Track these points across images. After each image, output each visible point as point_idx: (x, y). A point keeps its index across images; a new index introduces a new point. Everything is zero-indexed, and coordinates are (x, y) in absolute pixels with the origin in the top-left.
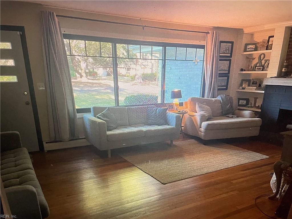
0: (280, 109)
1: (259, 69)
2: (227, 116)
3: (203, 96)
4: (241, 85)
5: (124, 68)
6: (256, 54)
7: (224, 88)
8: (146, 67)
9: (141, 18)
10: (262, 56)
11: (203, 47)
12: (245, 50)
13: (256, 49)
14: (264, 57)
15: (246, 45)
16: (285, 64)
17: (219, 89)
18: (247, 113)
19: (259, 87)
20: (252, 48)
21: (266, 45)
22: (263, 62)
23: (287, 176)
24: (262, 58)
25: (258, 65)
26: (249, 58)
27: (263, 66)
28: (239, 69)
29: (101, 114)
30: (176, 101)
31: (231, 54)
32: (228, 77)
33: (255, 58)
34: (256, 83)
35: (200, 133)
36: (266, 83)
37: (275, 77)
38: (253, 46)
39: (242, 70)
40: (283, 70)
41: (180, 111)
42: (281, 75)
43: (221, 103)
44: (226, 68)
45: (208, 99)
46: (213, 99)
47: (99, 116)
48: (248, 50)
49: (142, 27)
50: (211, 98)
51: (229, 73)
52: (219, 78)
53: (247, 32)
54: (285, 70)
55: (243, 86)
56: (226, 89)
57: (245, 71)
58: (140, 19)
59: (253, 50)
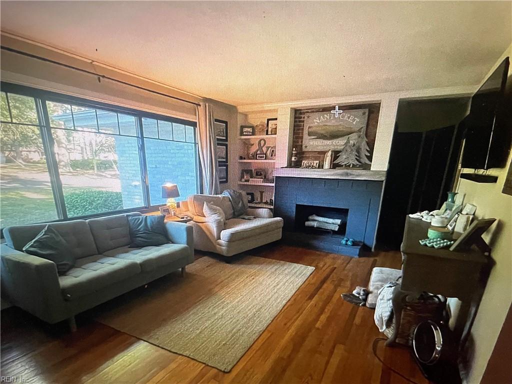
0: (297, 205)
1: (261, 157)
2: (241, 217)
3: (202, 192)
4: (242, 177)
5: (35, 152)
6: (254, 139)
7: (224, 180)
8: (73, 151)
9: (93, 61)
10: (262, 142)
11: (194, 124)
12: (242, 134)
13: (253, 134)
14: (265, 143)
15: (242, 127)
16: (293, 152)
17: (221, 182)
18: (264, 211)
19: (266, 179)
20: (250, 132)
21: (265, 130)
22: (264, 149)
23: (410, 310)
24: (262, 145)
25: (259, 152)
26: (247, 144)
27: (265, 154)
28: (237, 158)
29: (34, 242)
30: (171, 202)
31: (227, 137)
32: (227, 166)
33: (253, 144)
34: (261, 175)
35: (219, 246)
36: (276, 174)
37: (286, 167)
38: (250, 130)
39: (241, 158)
40: (293, 159)
41: (183, 218)
42: (290, 165)
43: (230, 201)
44: (224, 155)
45: (211, 196)
46: (220, 196)
47: (32, 249)
48: (245, 134)
49: (96, 77)
50: (214, 194)
51: (227, 162)
52: (220, 168)
53: (241, 112)
54: (295, 159)
55: (245, 177)
56: (227, 181)
57: (244, 159)
58: (91, 63)
59: (250, 134)
